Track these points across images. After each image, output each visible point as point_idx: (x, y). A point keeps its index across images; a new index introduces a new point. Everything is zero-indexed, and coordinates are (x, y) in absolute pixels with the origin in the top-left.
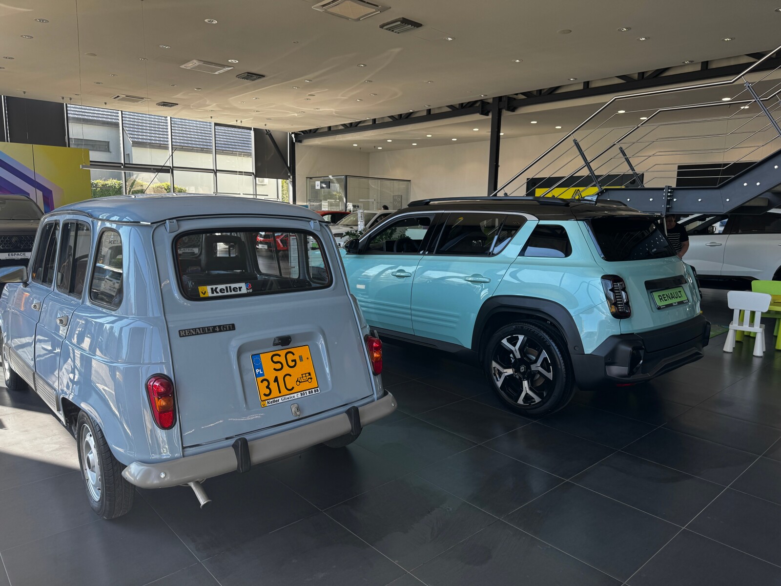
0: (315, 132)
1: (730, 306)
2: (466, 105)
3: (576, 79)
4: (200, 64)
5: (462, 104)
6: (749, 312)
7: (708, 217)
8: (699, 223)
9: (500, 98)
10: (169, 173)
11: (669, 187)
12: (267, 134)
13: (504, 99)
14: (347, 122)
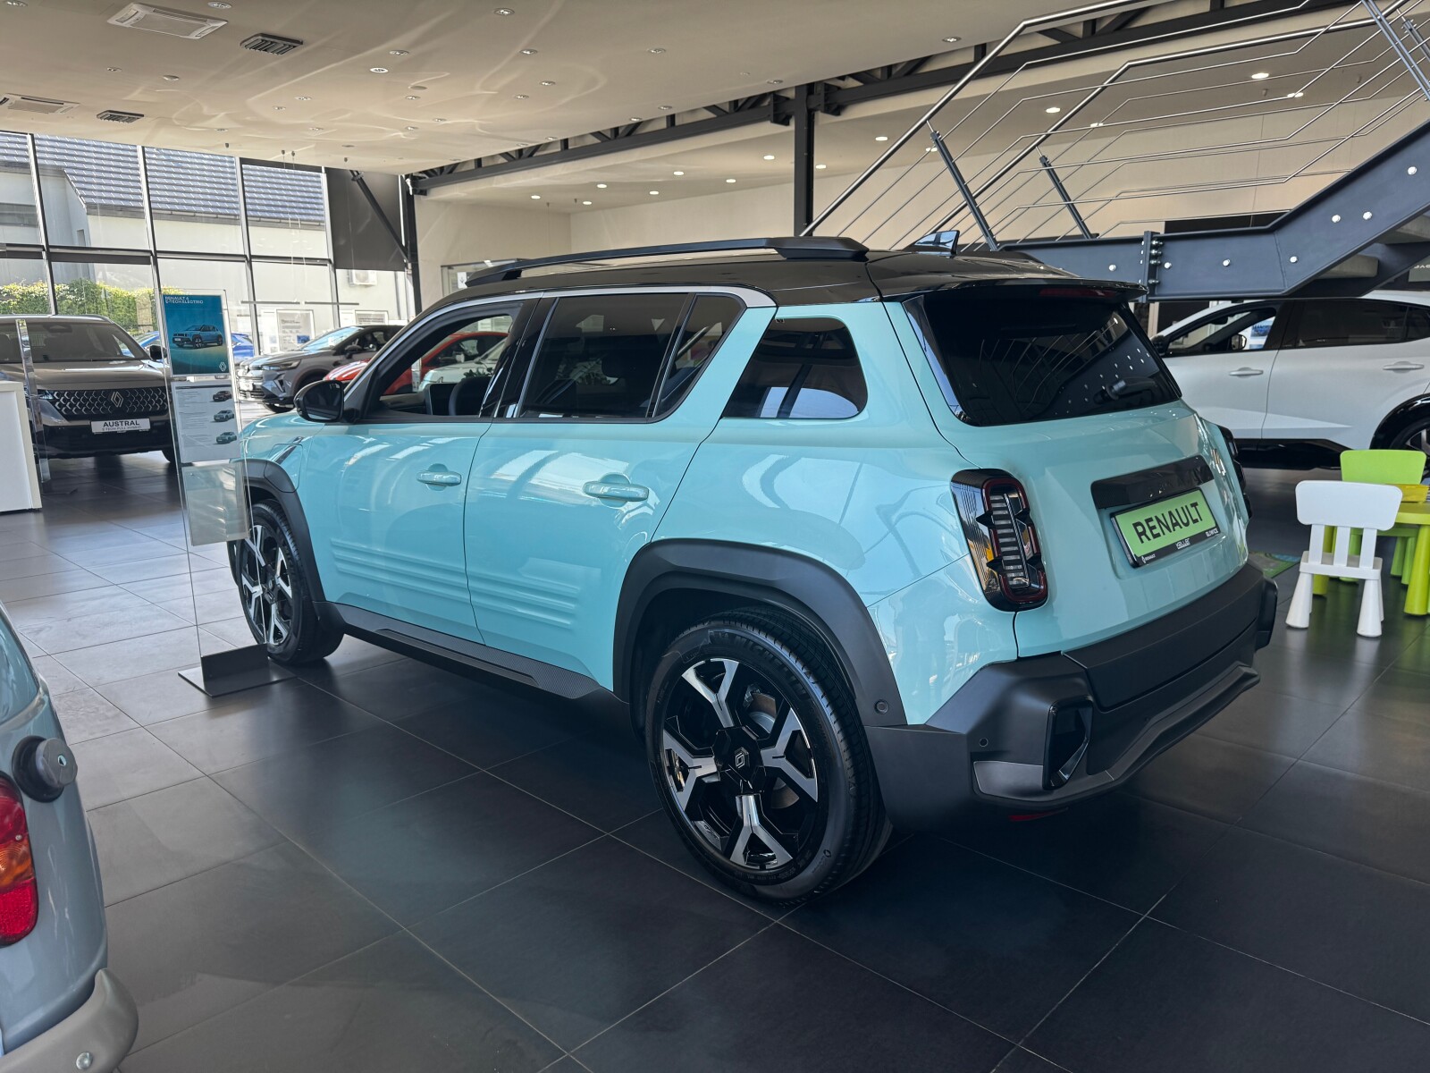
0: (451, 172)
1: (1303, 517)
2: (743, 105)
3: (958, 39)
4: (148, 13)
5: (736, 102)
6: (1349, 530)
7: (1232, 315)
8: (1211, 329)
9: (810, 88)
10: (149, 263)
11: (1153, 233)
12: (353, 180)
13: (820, 89)
14: (512, 148)
